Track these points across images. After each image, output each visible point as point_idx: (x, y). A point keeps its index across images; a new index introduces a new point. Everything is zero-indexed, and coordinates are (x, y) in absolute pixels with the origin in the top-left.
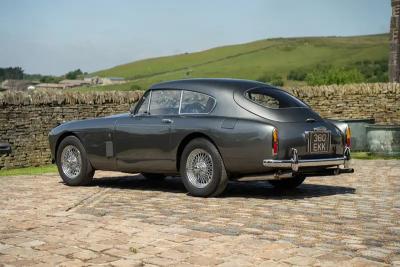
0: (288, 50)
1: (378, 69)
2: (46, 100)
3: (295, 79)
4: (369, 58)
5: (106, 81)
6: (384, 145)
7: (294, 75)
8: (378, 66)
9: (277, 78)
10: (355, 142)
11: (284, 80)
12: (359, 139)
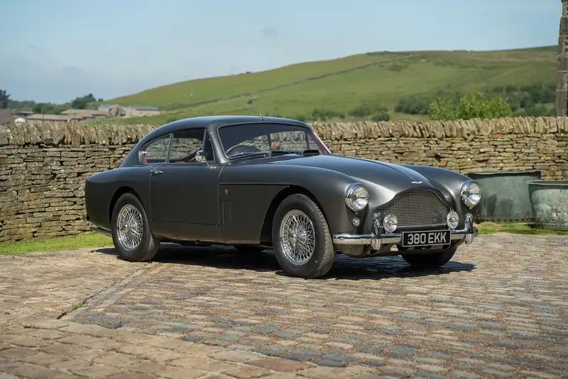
0: (396, 69)
1: (526, 99)
2: (35, 137)
3: (407, 111)
4: (512, 82)
5: (130, 112)
6: (557, 211)
7: (405, 106)
8: (526, 94)
9: (380, 110)
10: (511, 206)
11: (391, 112)
12: (516, 202)
